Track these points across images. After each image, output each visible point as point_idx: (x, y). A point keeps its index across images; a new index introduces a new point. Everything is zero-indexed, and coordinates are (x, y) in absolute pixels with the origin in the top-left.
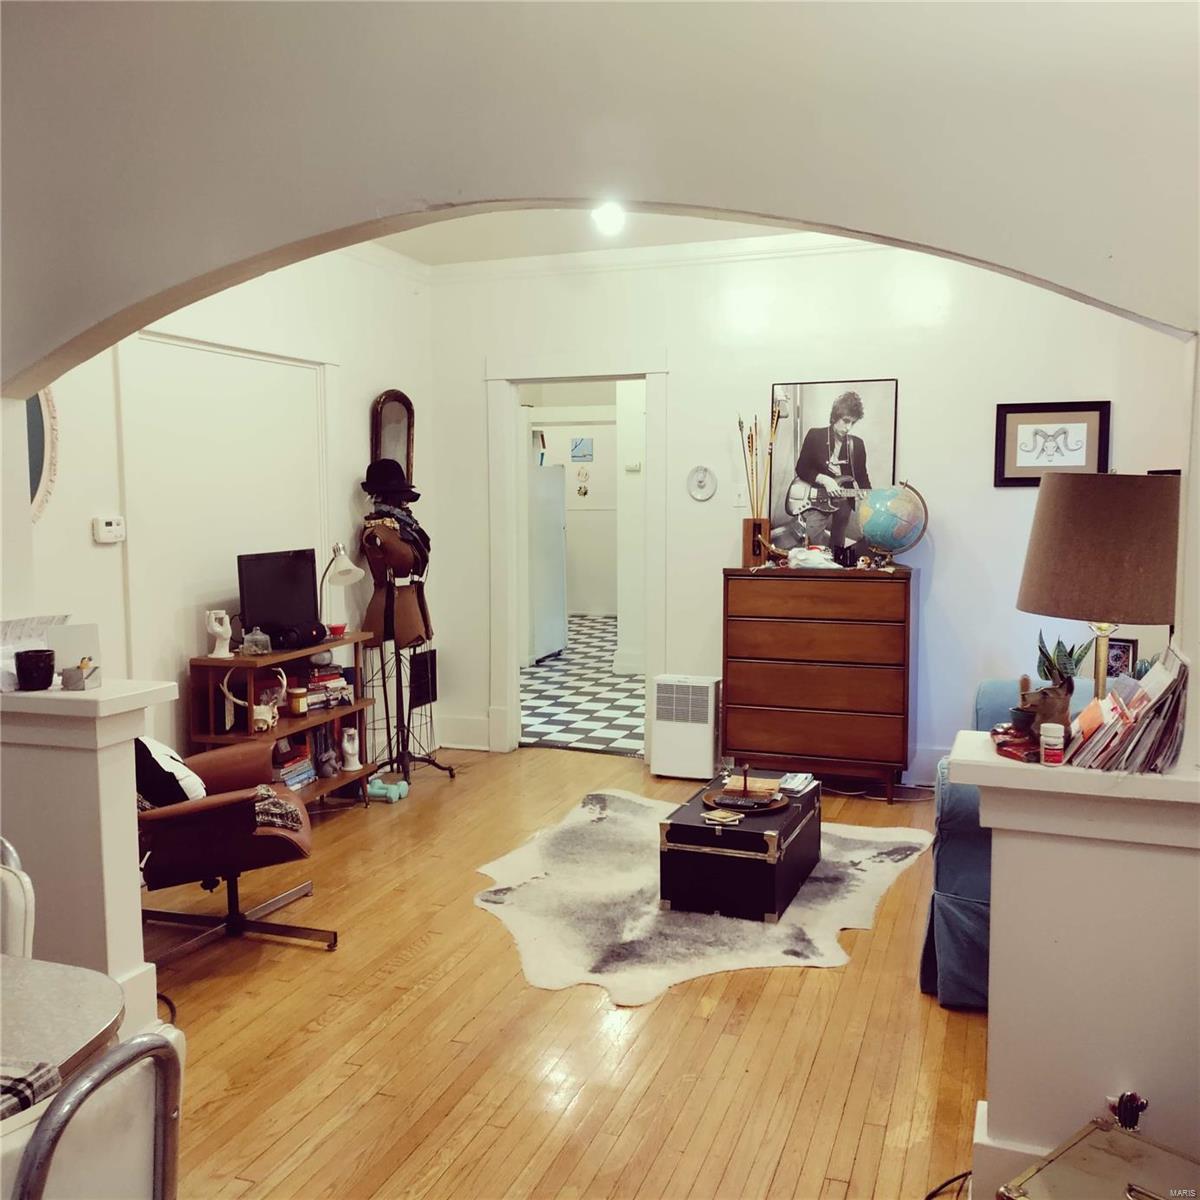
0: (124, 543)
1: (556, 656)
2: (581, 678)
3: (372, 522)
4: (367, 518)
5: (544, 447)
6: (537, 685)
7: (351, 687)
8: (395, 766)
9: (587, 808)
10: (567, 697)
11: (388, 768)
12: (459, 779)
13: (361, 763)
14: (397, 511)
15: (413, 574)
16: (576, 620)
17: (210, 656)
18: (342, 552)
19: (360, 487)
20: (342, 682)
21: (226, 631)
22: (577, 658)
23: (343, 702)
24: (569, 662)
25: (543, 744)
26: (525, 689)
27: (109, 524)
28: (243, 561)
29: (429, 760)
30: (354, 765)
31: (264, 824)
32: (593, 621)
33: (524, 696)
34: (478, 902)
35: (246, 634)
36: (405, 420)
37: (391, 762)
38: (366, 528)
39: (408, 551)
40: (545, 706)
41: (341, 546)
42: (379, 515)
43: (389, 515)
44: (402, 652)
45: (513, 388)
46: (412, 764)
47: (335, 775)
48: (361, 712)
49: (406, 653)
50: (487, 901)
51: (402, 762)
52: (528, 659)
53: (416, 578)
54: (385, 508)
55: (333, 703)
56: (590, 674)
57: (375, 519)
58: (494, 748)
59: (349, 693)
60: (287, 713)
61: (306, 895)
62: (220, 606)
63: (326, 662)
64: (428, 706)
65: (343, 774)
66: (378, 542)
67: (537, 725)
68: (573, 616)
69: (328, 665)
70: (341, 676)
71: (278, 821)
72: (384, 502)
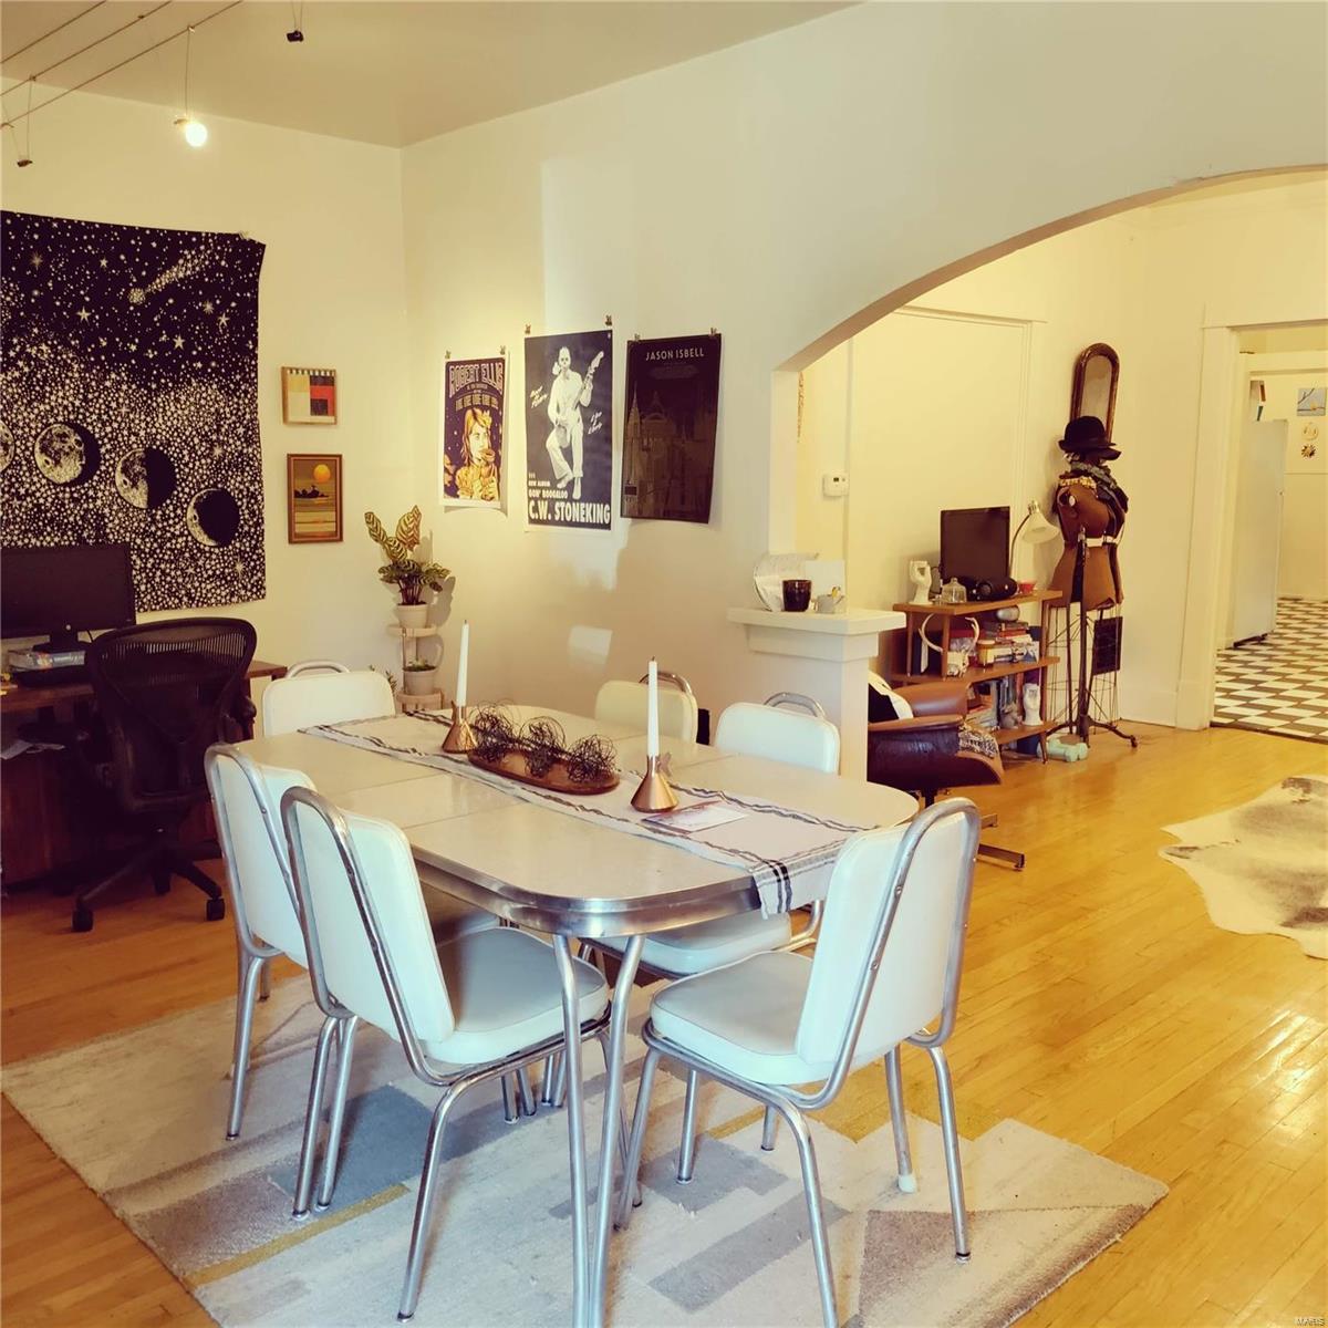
0: (847, 496)
1: (1260, 640)
2: (1289, 664)
3: (1068, 481)
4: (1062, 477)
5: (1264, 399)
6: (1234, 668)
7: (1037, 643)
8: (1074, 729)
9: (1287, 790)
10: (1271, 682)
11: (1067, 730)
12: (1140, 749)
13: (1042, 719)
14: (1095, 470)
15: (1106, 535)
16: (1287, 603)
17: (911, 603)
18: (1038, 510)
19: (1057, 444)
20: (1028, 638)
21: (926, 580)
22: (1286, 644)
23: (1027, 657)
24: (1275, 647)
25: (1238, 725)
26: (1220, 671)
27: (836, 480)
28: (947, 517)
29: (1110, 727)
30: (1034, 721)
31: (963, 749)
32: (1310, 605)
33: (1219, 678)
34: (1162, 854)
35: (944, 583)
36: (1109, 375)
37: (1069, 724)
38: (1060, 487)
39: (1103, 510)
40: (1243, 690)
41: (1036, 504)
42: (1077, 473)
43: (1087, 474)
44: (1088, 614)
45: (1234, 336)
46: (1092, 727)
47: (1016, 727)
48: (1044, 669)
49: (1093, 616)
50: (1172, 854)
51: (1082, 726)
52: (1225, 640)
53: (1109, 539)
54: (1082, 466)
55: (1018, 657)
56: (1301, 661)
57: (1072, 477)
58: (1181, 724)
59: (1034, 648)
60: (975, 663)
61: (991, 826)
62: (922, 558)
63: (1013, 618)
64: (1113, 673)
65: (1023, 728)
66: (1072, 501)
67: (1232, 707)
68: (1283, 599)
69: (1014, 621)
70: (1027, 632)
71: (977, 748)
72: (1082, 460)
